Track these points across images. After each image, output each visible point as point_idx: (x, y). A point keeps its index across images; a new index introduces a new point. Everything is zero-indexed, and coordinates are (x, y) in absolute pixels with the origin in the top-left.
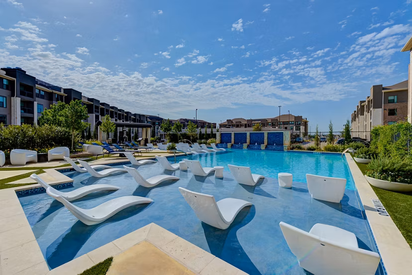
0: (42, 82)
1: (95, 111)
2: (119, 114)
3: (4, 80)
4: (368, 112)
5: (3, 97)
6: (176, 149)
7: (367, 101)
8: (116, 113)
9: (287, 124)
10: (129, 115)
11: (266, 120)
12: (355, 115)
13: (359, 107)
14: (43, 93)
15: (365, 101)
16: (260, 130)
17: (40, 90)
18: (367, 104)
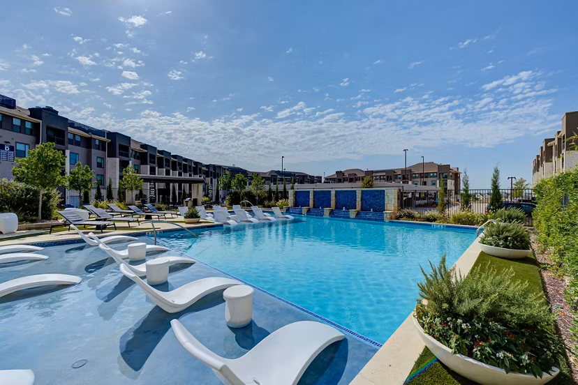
0: (80, 124)
1: (150, 162)
2: (185, 165)
3: (27, 123)
4: (559, 157)
5: (26, 144)
6: (199, 217)
7: (556, 140)
8: (180, 164)
9: (426, 177)
10: (199, 166)
11: (393, 171)
12: (538, 161)
13: (544, 150)
14: (78, 139)
15: (554, 139)
16: (371, 186)
17: (74, 135)
18: (556, 143)
